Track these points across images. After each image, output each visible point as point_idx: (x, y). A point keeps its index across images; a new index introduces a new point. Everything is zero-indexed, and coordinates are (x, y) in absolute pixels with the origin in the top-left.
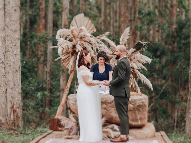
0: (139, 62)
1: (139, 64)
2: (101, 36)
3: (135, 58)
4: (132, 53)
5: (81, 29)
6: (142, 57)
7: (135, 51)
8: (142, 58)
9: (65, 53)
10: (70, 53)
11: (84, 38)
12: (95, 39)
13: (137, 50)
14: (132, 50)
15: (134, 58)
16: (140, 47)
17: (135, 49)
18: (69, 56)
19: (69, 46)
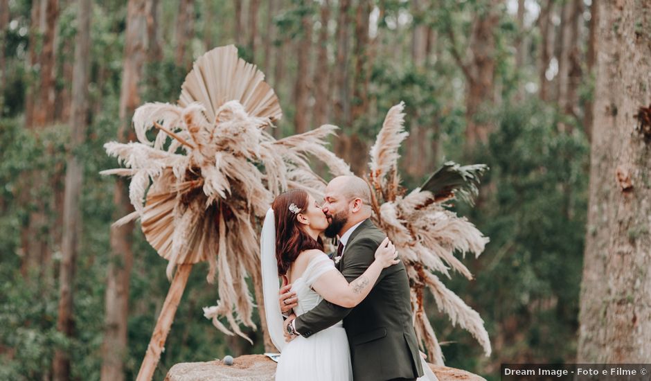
0: (441, 244)
1: (443, 250)
2: (301, 139)
3: (429, 226)
4: (417, 209)
5: (226, 111)
6: (457, 227)
7: (429, 202)
8: (454, 231)
9: (156, 198)
10: (179, 196)
11: (234, 142)
12: (278, 147)
13: (438, 197)
14: (418, 196)
15: (424, 228)
16: (447, 187)
17: (428, 195)
18: (171, 211)
19: (175, 170)
